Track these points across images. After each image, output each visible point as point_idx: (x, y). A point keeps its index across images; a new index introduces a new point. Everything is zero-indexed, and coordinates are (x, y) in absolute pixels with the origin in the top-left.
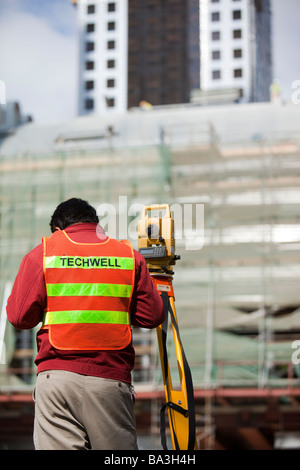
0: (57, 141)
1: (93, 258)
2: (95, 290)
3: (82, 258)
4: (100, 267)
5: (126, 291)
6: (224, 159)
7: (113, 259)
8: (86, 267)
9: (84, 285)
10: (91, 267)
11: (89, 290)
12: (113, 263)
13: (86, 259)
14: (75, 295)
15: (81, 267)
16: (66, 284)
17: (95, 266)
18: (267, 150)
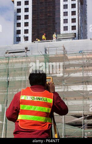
0: (6, 53)
1: (38, 97)
2: (38, 109)
3: (34, 97)
4: (40, 101)
5: (49, 110)
6: (69, 60)
7: (45, 98)
8: (35, 100)
9: (33, 106)
10: (37, 100)
11: (35, 108)
12: (45, 100)
13: (35, 97)
14: (30, 110)
15: (33, 100)
16: (27, 106)
17: (38, 100)
18: (84, 56)
